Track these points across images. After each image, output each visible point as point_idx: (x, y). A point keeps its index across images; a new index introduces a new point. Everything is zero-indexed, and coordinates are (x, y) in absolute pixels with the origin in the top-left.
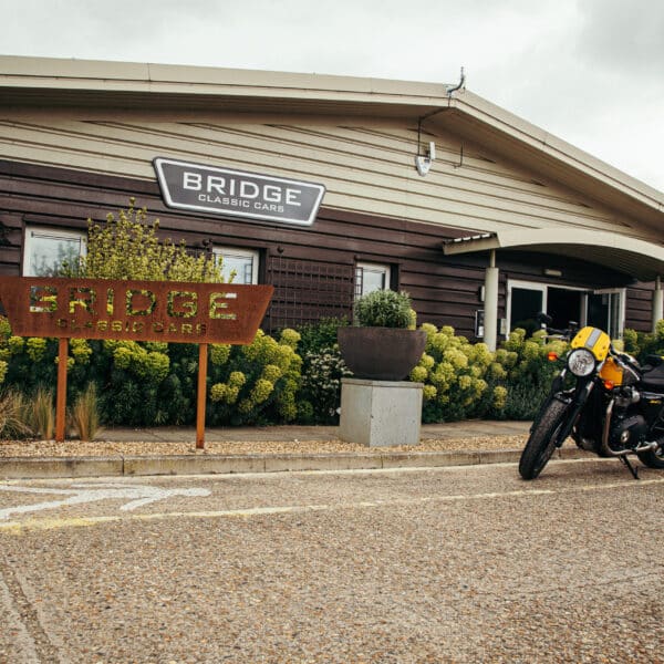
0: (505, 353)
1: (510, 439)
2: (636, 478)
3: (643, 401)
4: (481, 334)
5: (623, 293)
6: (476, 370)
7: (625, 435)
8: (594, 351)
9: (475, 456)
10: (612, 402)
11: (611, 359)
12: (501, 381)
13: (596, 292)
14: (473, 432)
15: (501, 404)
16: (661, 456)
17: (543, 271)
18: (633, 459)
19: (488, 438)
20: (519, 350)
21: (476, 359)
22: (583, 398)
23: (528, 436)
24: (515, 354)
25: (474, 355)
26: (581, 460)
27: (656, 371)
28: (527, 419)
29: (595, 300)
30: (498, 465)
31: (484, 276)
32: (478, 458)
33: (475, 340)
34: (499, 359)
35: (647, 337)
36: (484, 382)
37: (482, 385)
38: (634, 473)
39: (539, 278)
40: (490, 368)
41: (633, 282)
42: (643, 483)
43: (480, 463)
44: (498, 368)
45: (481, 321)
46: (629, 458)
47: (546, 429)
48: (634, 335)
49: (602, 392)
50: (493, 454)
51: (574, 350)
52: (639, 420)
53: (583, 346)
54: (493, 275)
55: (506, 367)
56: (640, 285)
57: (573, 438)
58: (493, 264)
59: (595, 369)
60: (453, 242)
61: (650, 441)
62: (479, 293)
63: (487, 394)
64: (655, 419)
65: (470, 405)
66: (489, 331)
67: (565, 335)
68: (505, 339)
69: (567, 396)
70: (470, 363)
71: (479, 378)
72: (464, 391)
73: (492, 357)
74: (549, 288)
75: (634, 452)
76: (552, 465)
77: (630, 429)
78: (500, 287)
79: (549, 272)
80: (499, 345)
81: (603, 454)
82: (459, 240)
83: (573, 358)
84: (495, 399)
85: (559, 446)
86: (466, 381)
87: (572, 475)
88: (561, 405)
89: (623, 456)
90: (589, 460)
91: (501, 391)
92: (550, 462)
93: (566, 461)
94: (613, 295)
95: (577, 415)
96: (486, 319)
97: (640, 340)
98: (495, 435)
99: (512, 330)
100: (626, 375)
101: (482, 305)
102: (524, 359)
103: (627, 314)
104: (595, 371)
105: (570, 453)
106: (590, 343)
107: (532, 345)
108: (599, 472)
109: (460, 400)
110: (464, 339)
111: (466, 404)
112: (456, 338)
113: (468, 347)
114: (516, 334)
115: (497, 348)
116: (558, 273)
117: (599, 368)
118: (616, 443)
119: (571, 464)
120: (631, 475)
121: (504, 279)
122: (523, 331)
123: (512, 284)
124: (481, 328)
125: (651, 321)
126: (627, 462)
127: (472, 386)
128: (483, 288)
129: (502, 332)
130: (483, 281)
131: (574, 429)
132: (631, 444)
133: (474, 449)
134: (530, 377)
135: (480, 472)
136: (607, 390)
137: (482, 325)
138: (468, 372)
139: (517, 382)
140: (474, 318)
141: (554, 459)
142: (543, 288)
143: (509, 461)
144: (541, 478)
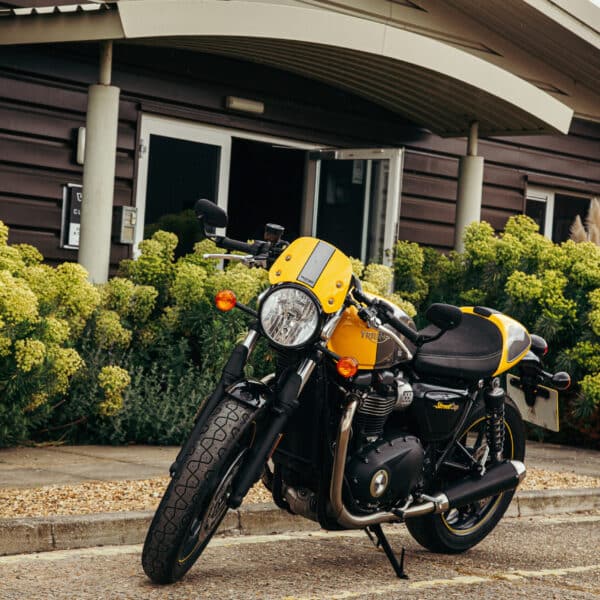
0: (128, 288)
1: (131, 489)
2: (401, 575)
3: (421, 404)
4: (74, 240)
5: (396, 160)
6: (59, 327)
7: (379, 478)
8: (316, 291)
9: (43, 530)
10: (354, 405)
11: (354, 310)
12: (117, 353)
13: (340, 155)
14: (44, 473)
15: (114, 406)
16: (455, 526)
17: (224, 102)
18: (397, 533)
19: (77, 489)
20: (162, 282)
21: (60, 299)
22: (291, 396)
23: (166, 481)
24: (151, 291)
25: (53, 290)
26: (286, 537)
27: (449, 339)
28: (171, 443)
29: (336, 172)
30: (96, 551)
31: (86, 103)
32: (49, 536)
33: (59, 255)
34: (113, 303)
35: (444, 261)
36: (76, 356)
37: (70, 361)
38: (398, 565)
39: (215, 117)
40: (91, 321)
41: (421, 136)
42: (416, 586)
43: (54, 547)
44: (112, 322)
45: (74, 210)
46: (388, 530)
47: (205, 468)
48: (417, 254)
49: (331, 384)
50: (85, 526)
51: (276, 288)
52: (409, 446)
53: (293, 280)
54: (107, 104)
55: (130, 320)
56: (435, 142)
57: (268, 486)
58: (107, 76)
59: (318, 331)
60: (13, 16)
61: (433, 493)
62: (72, 144)
63: (82, 384)
64: (444, 445)
65: (39, 410)
66: (93, 233)
67: (257, 251)
68: (130, 255)
69: (254, 391)
70: (44, 310)
71: (65, 345)
72: (28, 374)
73: (98, 296)
74: (235, 140)
75: (399, 518)
76: (221, 548)
77: (391, 466)
78: (121, 132)
79: (237, 104)
80: (115, 268)
81: (331, 522)
82: (27, 11)
83: (272, 307)
84: (102, 395)
85: (236, 505)
86: (33, 352)
87: (261, 573)
88: (241, 411)
89: (375, 527)
90: (304, 535)
91: (116, 376)
92: (215, 542)
93: (253, 539)
94: (376, 163)
95: (275, 435)
96: (85, 207)
97: (429, 266)
98: (97, 480)
99: (148, 235)
100: (384, 347)
101: (78, 174)
102: (171, 302)
103: (403, 206)
104: (317, 336)
105: (263, 520)
106: (310, 274)
107: (190, 271)
108: (325, 563)
109: (17, 397)
110: (33, 251)
111: (32, 406)
112: (13, 250)
113: (39, 270)
114: (155, 245)
115: (111, 276)
116: (258, 108)
117: (327, 329)
118: (359, 497)
119: (263, 546)
120: (390, 567)
121: (133, 114)
122: (173, 237)
123: (152, 126)
124: (74, 227)
125: (454, 225)
126: (382, 540)
127: (48, 365)
128: (83, 133)
129: (124, 239)
130: (81, 116)
131: (271, 464)
132: (391, 500)
133: (42, 514)
134: (183, 343)
135: (53, 571)
136: (342, 379)
137: (78, 220)
138: (39, 331)
139: (154, 356)
140: (59, 202)
141: (226, 533)
142: (220, 138)
143: (123, 542)
144: (191, 580)
